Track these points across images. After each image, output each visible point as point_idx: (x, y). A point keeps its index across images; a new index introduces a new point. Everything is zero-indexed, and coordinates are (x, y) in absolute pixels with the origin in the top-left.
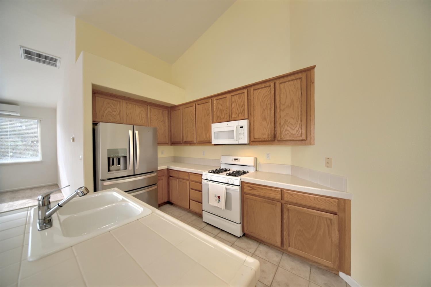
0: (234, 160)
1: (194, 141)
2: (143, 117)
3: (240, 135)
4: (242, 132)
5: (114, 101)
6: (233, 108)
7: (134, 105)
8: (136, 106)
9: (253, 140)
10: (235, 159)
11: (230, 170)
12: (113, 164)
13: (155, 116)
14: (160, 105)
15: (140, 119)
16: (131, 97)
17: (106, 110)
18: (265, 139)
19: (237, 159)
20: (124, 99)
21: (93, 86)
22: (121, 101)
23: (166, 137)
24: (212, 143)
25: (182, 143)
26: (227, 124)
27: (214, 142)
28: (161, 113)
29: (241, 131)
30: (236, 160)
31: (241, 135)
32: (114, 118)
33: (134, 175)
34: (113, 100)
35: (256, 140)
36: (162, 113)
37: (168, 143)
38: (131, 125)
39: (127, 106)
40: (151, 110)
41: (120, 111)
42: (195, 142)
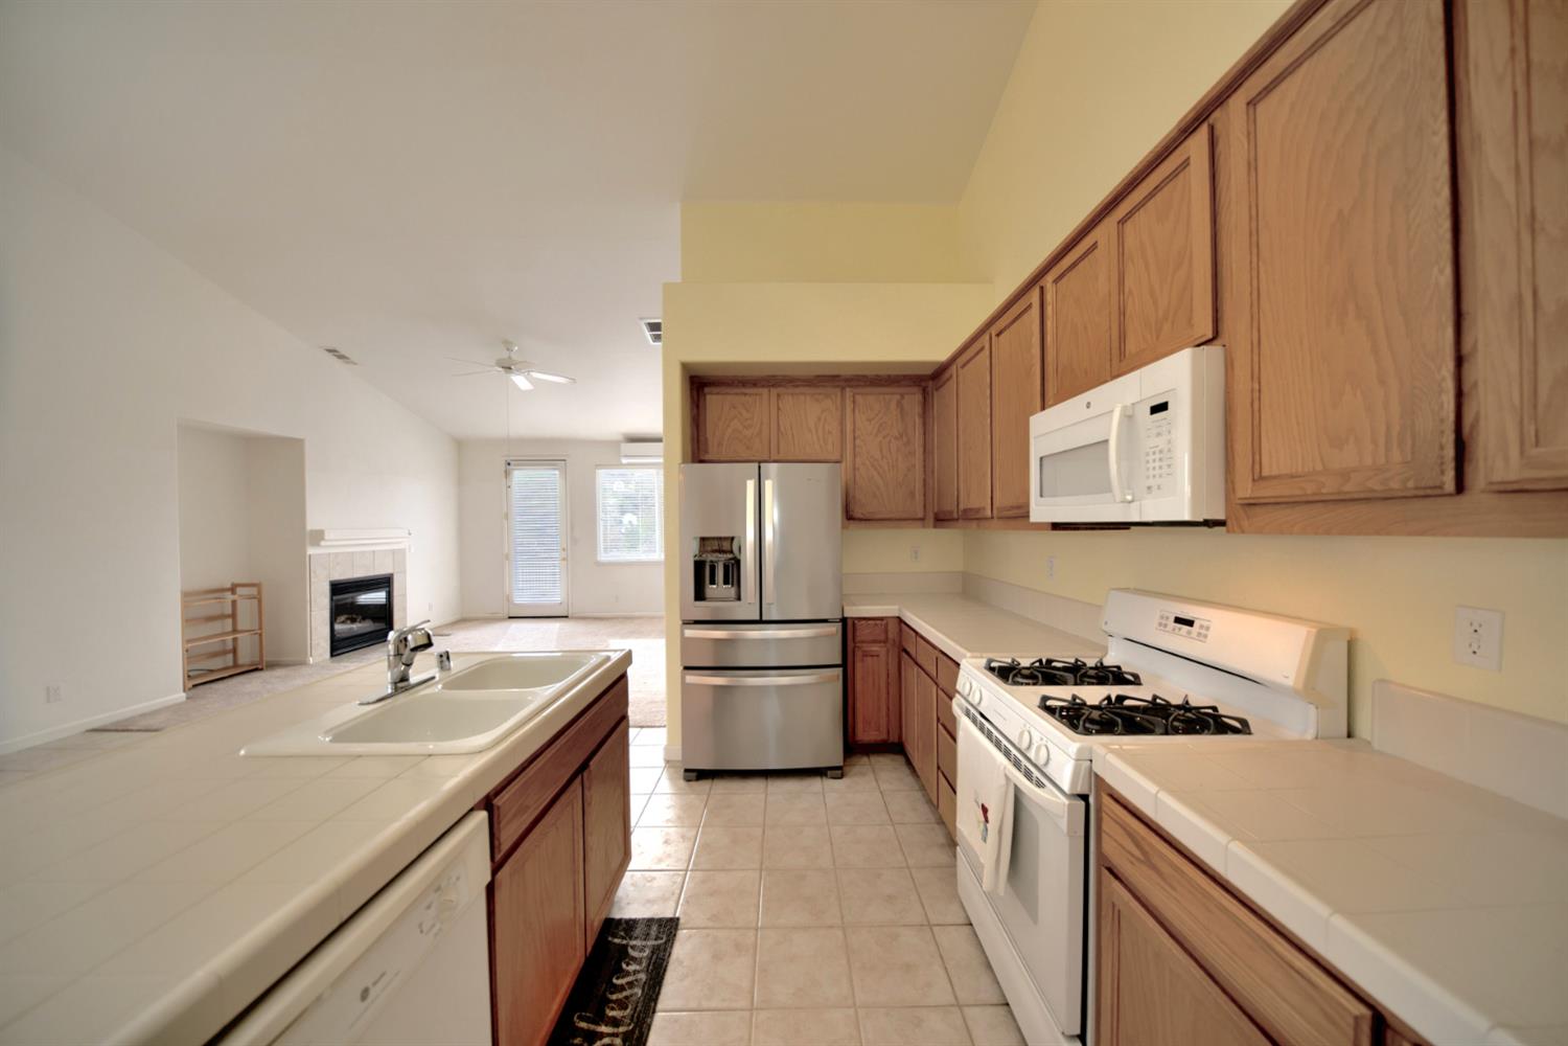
0: (1171, 624)
1: (984, 509)
2: (830, 432)
3: (1151, 465)
4: (1161, 442)
5: (747, 397)
6: (1130, 292)
7: (802, 398)
8: (808, 398)
9: (1245, 490)
10: (1178, 620)
11: (1136, 681)
12: (713, 582)
13: (869, 420)
14: (889, 376)
15: (818, 439)
16: (790, 372)
17: (728, 426)
18: (1345, 475)
19: (1190, 623)
20: (773, 386)
21: (685, 367)
22: (765, 391)
23: (912, 494)
24: (1033, 519)
25: (957, 520)
26: (1088, 405)
27: (1042, 510)
28: (893, 405)
29: (1159, 434)
30: (1185, 628)
31: (1157, 464)
32: (748, 448)
33: (761, 622)
34: (745, 394)
35: (1267, 492)
36: (899, 404)
37: (922, 519)
38: (753, 464)
39: (781, 405)
40: (854, 402)
41: (762, 424)
42: (989, 513)
